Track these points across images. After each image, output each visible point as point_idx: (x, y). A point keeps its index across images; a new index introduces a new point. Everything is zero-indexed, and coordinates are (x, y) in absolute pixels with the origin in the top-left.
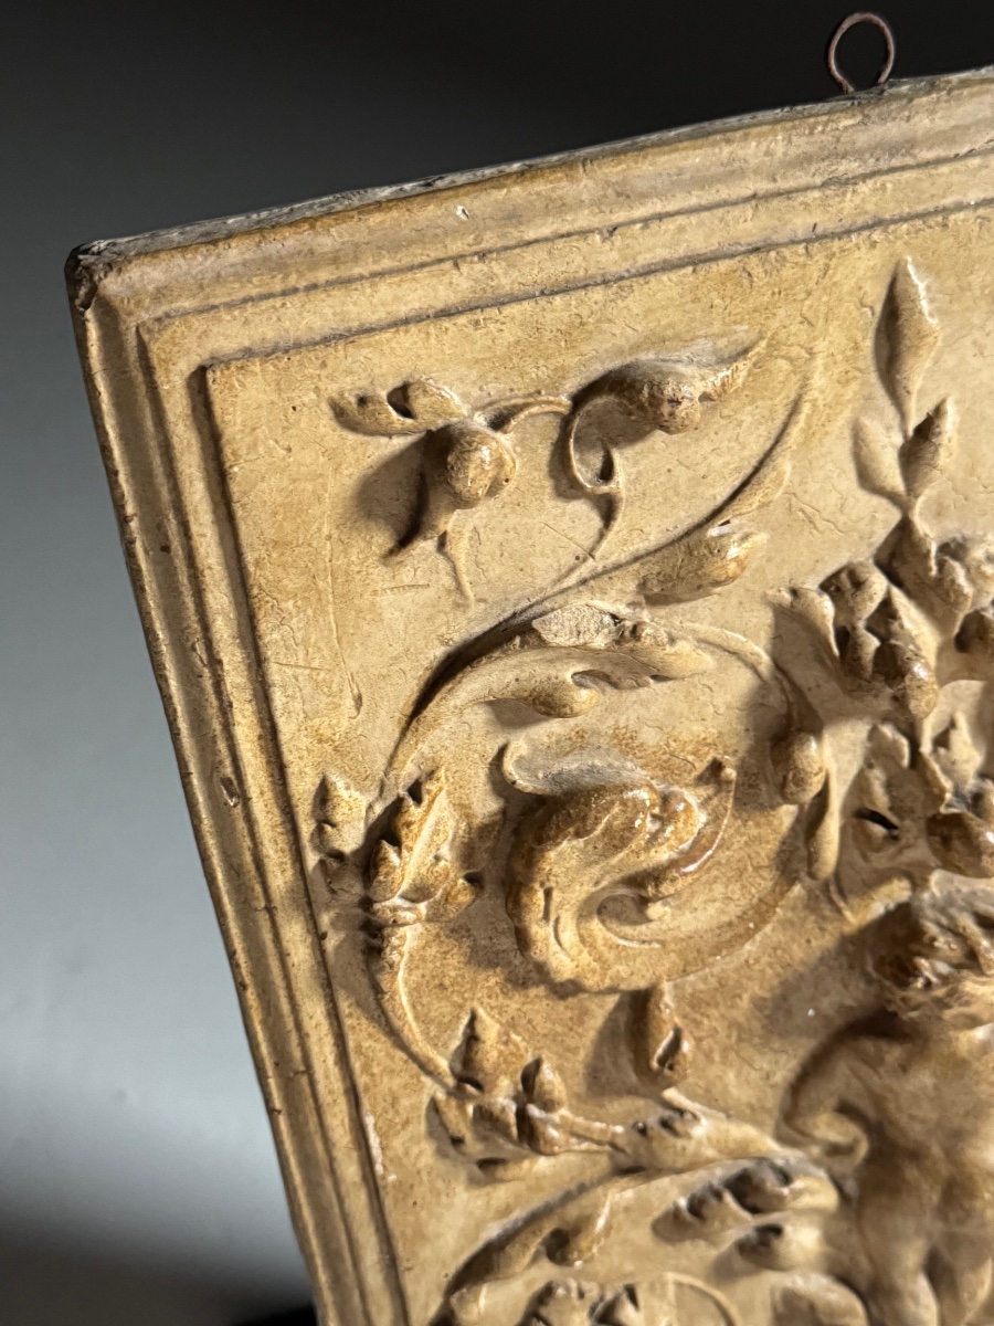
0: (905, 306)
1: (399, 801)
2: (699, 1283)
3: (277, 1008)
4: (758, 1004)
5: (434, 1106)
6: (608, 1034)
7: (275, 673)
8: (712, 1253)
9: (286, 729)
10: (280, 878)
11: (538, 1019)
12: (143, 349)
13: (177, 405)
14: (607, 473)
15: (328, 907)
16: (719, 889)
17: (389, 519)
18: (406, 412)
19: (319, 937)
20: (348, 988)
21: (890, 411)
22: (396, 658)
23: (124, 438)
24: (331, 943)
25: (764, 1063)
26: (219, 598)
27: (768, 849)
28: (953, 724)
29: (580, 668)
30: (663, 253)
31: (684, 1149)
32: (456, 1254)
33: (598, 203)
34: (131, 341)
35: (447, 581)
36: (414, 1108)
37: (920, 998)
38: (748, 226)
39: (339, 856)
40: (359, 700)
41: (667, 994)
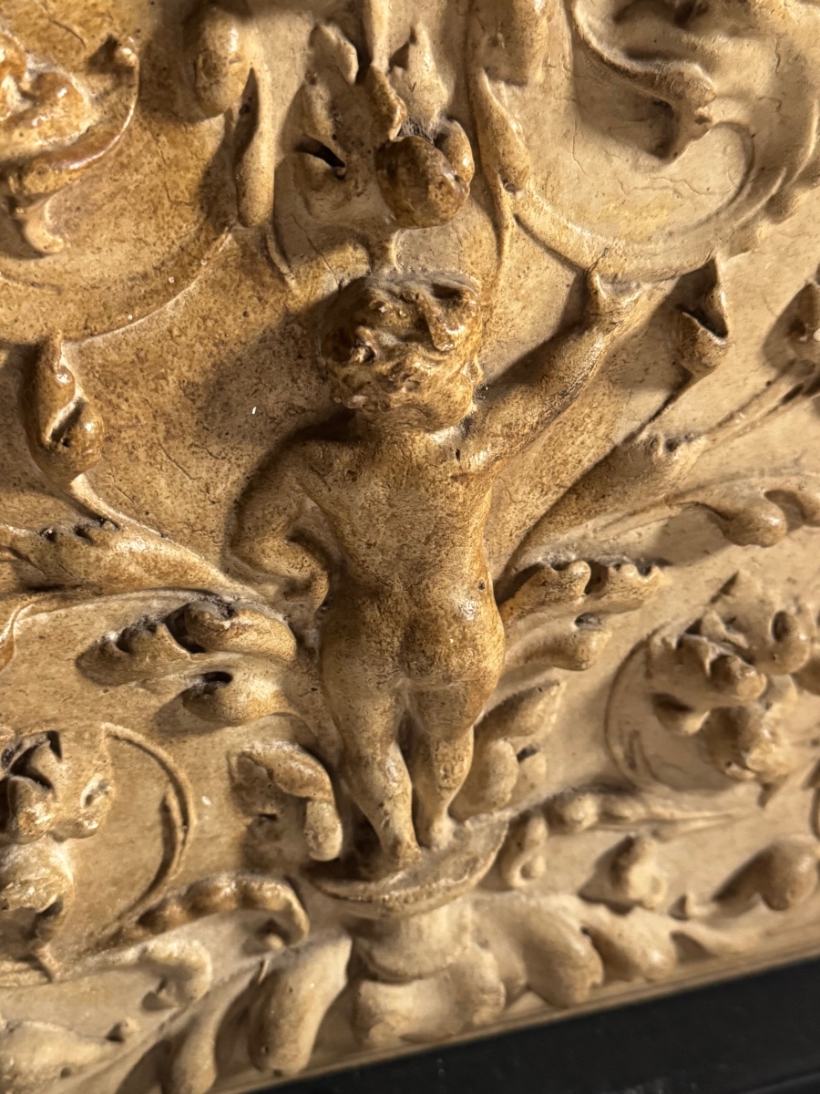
2: (139, 738)
4: (189, 390)
8: (155, 703)
16: (127, 225)
25: (202, 469)
27: (189, 179)
28: (413, 38)
31: (98, 559)
37: (364, 376)
41: (64, 357)
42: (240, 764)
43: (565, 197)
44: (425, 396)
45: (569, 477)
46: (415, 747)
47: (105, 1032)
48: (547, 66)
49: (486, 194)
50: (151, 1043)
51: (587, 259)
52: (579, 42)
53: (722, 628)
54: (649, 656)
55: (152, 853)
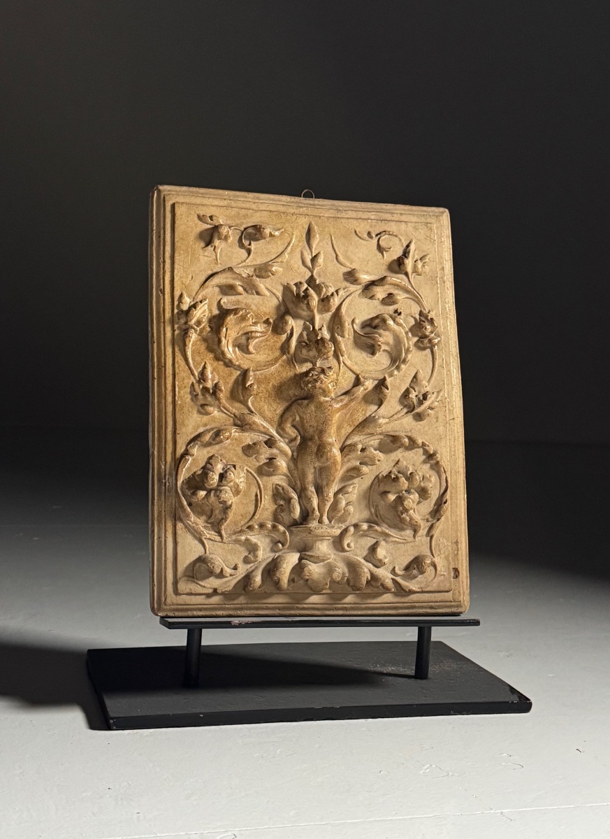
0: (312, 230)
1: (197, 302)
2: (253, 472)
3: (161, 348)
4: (274, 386)
5: (193, 385)
6: (236, 382)
7: (176, 266)
8: (258, 464)
9: (176, 279)
10: (168, 315)
11: (220, 371)
12: (164, 197)
13: (168, 208)
14: (250, 244)
15: (177, 323)
16: (267, 351)
17: (205, 241)
18: (212, 220)
19: (173, 331)
20: (179, 346)
21: (309, 250)
22: (201, 271)
23: (157, 214)
24: (177, 332)
25: (275, 406)
26: (168, 248)
27: (279, 345)
28: (323, 326)
29: (240, 283)
30: (264, 209)
32: (191, 433)
33: (253, 198)
34: (162, 197)
35: (214, 257)
36: (188, 383)
37: (311, 379)
38: (282, 209)
39: (182, 311)
40: (192, 277)
41: (251, 373)
42: (276, 488)
43: (353, 360)
44: (323, 386)
45: (357, 423)
46: (319, 490)
47: (232, 567)
48: (349, 335)
49: (336, 356)
50: (244, 575)
51: (358, 372)
52: (355, 331)
53: (396, 473)
54: (378, 479)
55: (252, 509)
